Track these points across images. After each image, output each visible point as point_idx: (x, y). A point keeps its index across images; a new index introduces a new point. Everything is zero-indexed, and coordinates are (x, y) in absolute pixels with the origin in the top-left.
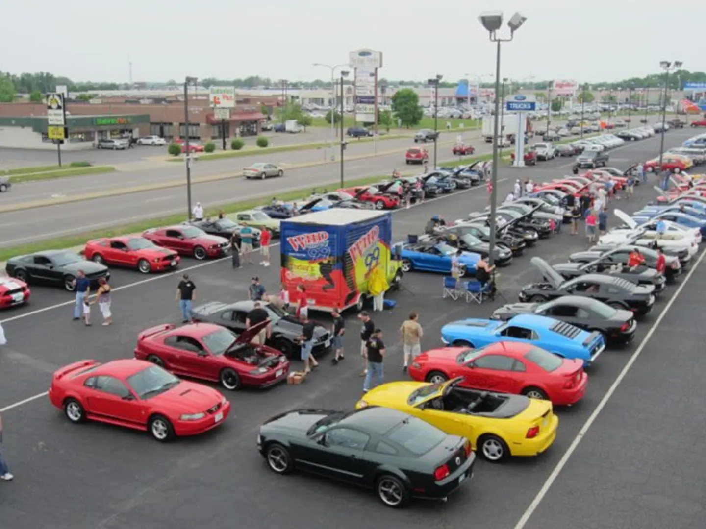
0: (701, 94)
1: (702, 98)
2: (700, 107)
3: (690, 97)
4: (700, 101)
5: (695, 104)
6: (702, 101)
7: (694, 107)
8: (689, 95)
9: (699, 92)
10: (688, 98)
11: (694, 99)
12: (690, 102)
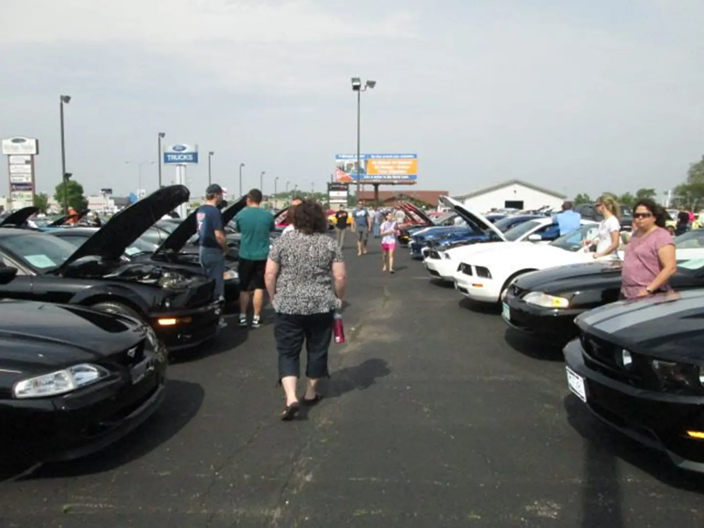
0: (351, 165)
1: (353, 168)
2: (351, 176)
3: (342, 168)
4: (351, 171)
5: (347, 174)
6: (353, 171)
7: (347, 177)
8: (341, 166)
9: (351, 163)
10: (340, 169)
11: (346, 169)
12: (343, 173)
